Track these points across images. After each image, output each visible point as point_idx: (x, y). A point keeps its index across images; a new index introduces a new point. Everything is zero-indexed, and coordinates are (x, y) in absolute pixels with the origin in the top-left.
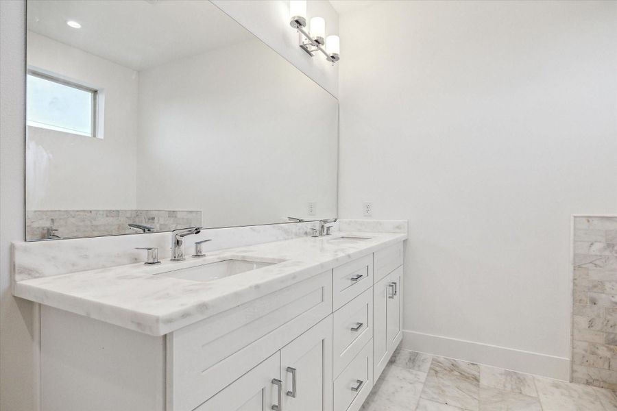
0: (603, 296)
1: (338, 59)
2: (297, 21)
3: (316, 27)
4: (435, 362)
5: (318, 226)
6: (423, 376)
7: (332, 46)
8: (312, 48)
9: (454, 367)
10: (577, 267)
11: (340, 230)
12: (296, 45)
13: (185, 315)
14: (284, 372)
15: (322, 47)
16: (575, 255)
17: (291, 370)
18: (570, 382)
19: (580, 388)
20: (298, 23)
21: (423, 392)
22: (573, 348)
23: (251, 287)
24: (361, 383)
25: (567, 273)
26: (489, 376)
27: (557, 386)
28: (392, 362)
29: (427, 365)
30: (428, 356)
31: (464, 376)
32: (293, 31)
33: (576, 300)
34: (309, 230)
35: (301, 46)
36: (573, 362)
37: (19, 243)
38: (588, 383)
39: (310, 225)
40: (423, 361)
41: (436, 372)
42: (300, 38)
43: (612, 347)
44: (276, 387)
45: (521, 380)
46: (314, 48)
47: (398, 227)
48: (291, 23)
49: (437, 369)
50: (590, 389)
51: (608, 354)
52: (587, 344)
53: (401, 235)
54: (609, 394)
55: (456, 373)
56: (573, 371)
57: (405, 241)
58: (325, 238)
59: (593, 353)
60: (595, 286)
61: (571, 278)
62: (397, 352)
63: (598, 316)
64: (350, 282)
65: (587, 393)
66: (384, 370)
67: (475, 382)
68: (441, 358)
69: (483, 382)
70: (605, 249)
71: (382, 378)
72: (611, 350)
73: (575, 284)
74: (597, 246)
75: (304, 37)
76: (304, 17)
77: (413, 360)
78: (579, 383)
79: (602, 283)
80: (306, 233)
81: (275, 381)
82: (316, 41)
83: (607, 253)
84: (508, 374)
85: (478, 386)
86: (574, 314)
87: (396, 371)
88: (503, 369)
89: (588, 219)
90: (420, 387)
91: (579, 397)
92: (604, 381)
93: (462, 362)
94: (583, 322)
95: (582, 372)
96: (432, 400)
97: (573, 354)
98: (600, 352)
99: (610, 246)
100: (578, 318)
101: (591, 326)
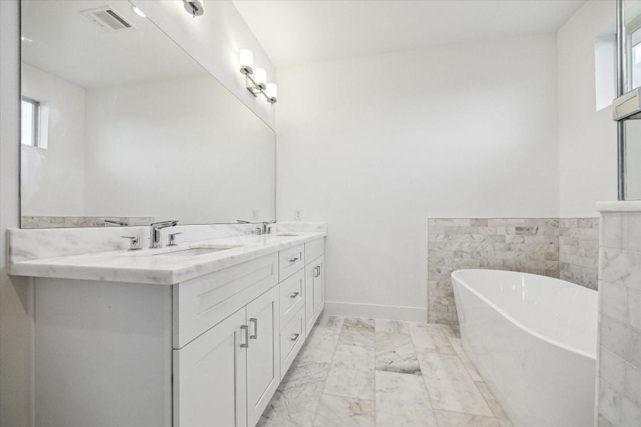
0: (444, 267)
1: (275, 101)
2: (246, 70)
3: (260, 76)
4: (347, 321)
5: (261, 226)
6: (338, 330)
7: (271, 91)
8: (255, 91)
9: (359, 322)
10: (430, 251)
11: (277, 231)
12: (244, 87)
13: (188, 272)
14: (248, 322)
15: (264, 91)
16: (429, 243)
17: (254, 320)
18: (428, 323)
19: (432, 326)
20: (247, 71)
21: (339, 340)
22: (429, 301)
23: (228, 258)
24: (298, 335)
25: (425, 254)
26: (381, 325)
27: (420, 326)
28: (317, 324)
29: (342, 323)
30: (342, 317)
31: (365, 327)
32: (242, 76)
33: (430, 271)
34: (254, 229)
35: (248, 89)
36: (428, 310)
37: (15, 230)
38: (437, 322)
39: (255, 226)
40: (339, 321)
41: (347, 327)
42: (247, 83)
43: (449, 298)
44: (244, 330)
45: (400, 325)
46: (258, 91)
47: (320, 228)
48: (241, 70)
49: (348, 325)
50: (438, 325)
51: (447, 303)
52: (435, 298)
53: (323, 233)
54: (447, 327)
55: (360, 326)
56: (429, 316)
57: (325, 237)
58: (267, 235)
59: (439, 303)
60: (440, 261)
61: (427, 256)
62: (320, 318)
63: (441, 280)
64: (290, 263)
65: (436, 328)
66: (312, 330)
67: (372, 330)
68: (350, 318)
69: (377, 329)
70: (444, 238)
71: (311, 334)
72: (448, 300)
73: (429, 261)
74: (441, 236)
75: (250, 82)
76: (252, 67)
77: (332, 321)
78: (431, 323)
79: (443, 259)
80: (252, 232)
81: (243, 327)
82: (260, 86)
83: (446, 241)
84: (392, 322)
85: (374, 332)
86: (428, 280)
87: (319, 329)
88: (389, 320)
89: (436, 220)
90: (337, 337)
91: (432, 331)
92: (446, 320)
93: (364, 319)
94: (433, 284)
95: (434, 315)
96: (345, 344)
97: (429, 305)
98: (442, 302)
99: (447, 236)
100: (431, 282)
101: (438, 286)
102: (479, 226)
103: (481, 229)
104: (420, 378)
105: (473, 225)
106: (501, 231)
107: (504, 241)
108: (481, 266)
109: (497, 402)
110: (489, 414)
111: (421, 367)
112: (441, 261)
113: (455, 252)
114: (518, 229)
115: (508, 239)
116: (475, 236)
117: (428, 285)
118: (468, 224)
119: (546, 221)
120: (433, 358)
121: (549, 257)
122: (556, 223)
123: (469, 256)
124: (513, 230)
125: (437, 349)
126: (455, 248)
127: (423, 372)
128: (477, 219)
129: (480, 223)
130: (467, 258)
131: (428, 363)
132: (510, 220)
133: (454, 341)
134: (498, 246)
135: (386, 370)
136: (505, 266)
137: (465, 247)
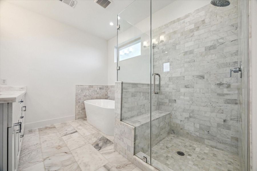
0: (81, 101)
4: (39, 129)
10: (76, 96)
16: (76, 93)
18: (75, 120)
21: (40, 135)
25: (74, 97)
27: (73, 121)
31: (50, 128)
33: (76, 103)
36: (76, 116)
38: (78, 119)
40: (35, 130)
43: (83, 110)
45: (65, 123)
50: (79, 120)
51: (82, 112)
54: (82, 119)
55: (48, 128)
59: (79, 112)
61: (75, 98)
63: (80, 105)
67: (54, 128)
69: (56, 127)
74: (80, 91)
77: (31, 132)
79: (81, 98)
83: (81, 92)
86: (76, 106)
88: (61, 123)
89: (78, 85)
90: (38, 135)
92: (81, 117)
93: (49, 126)
94: (77, 107)
97: (76, 114)
98: (80, 112)
99: (82, 91)
100: (77, 106)
101: (79, 107)
102: (91, 87)
103: (91, 89)
104: (77, 133)
105: (89, 87)
106: (96, 89)
107: (97, 92)
108: (91, 99)
109: (98, 129)
110: (96, 132)
111: (77, 130)
112: (80, 99)
113: (84, 96)
114: (100, 88)
115: (98, 91)
116: (90, 90)
117: (76, 107)
118: (88, 87)
119: (105, 86)
120: (80, 127)
121: (106, 95)
122: (107, 87)
123: (88, 96)
124: (99, 89)
125: (80, 125)
126: (84, 94)
127: (78, 131)
128: (90, 85)
129: (91, 86)
130: (88, 97)
131: (79, 129)
132: (98, 86)
133: (85, 122)
134: (95, 93)
135: (65, 135)
136: (97, 98)
137: (87, 94)
